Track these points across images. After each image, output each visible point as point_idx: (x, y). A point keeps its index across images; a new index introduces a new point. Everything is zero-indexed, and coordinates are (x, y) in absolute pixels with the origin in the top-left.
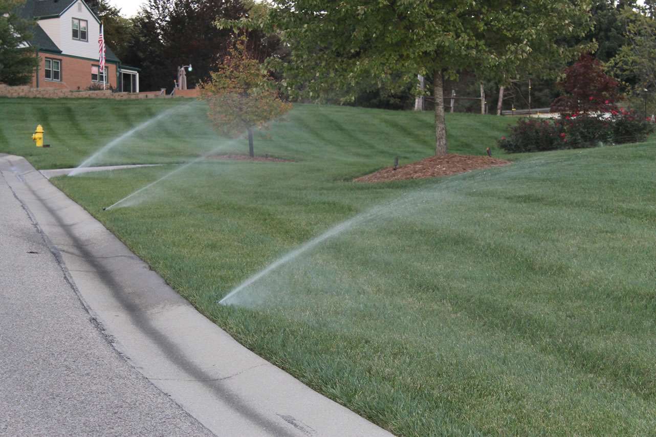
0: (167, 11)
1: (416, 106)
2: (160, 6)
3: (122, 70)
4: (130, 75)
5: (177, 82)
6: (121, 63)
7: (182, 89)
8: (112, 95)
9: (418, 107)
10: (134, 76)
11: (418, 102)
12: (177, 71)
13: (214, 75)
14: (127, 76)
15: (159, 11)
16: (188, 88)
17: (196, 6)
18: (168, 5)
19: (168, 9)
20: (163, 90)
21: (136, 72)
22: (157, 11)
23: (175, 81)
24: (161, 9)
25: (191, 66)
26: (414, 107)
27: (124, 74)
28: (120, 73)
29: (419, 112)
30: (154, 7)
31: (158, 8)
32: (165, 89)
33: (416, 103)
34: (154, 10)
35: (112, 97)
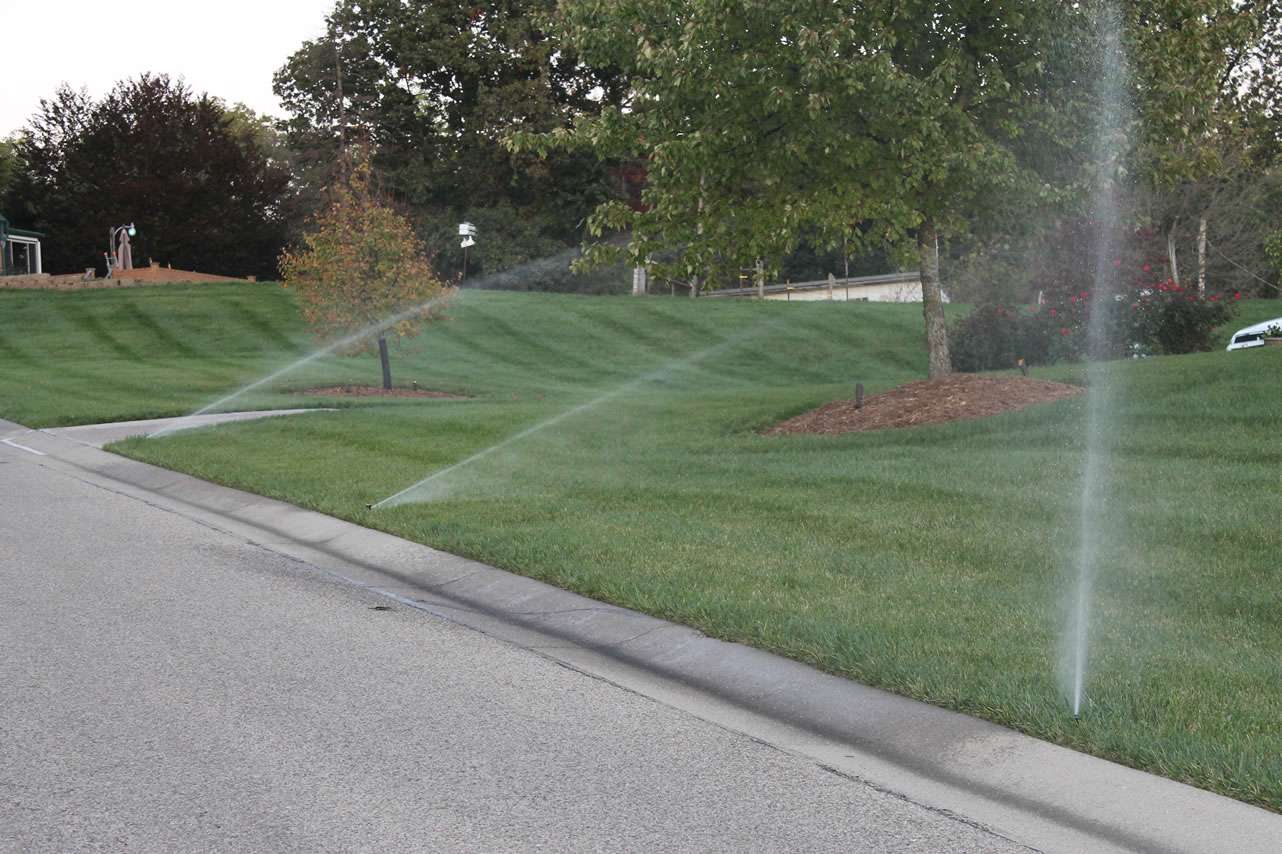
0: (79, 126)
1: (635, 287)
2: (65, 119)
3: (10, 236)
4: (25, 245)
5: (109, 255)
6: (8, 224)
7: (125, 267)
8: (52, 282)
9: (638, 288)
10: (32, 247)
11: (639, 280)
12: (107, 235)
13: (309, 240)
14: (19, 247)
15: (64, 129)
16: (134, 267)
17: (132, 117)
18: (80, 116)
19: (81, 123)
20: (90, 271)
21: (36, 240)
22: (59, 128)
23: (106, 254)
24: (67, 124)
25: (133, 225)
26: (631, 287)
27: (14, 243)
28: (8, 243)
29: (640, 296)
30: (54, 122)
31: (62, 123)
32: (94, 269)
33: (635, 281)
34: (54, 125)
35: (51, 286)
